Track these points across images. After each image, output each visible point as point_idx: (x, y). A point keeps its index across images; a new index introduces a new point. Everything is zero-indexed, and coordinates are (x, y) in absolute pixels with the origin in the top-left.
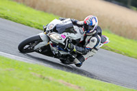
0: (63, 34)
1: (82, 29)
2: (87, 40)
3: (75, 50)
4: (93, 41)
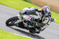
0: (30, 15)
1: (41, 13)
2: (43, 19)
3: (37, 25)
4: (46, 19)
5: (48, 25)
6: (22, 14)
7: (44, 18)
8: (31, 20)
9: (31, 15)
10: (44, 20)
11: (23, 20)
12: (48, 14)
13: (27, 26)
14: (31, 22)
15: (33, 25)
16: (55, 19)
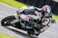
5: (49, 26)
6: (19, 13)
7: (44, 19)
8: (29, 20)
9: (30, 15)
10: (44, 21)
11: (20, 20)
12: (48, 15)
13: (24, 27)
14: (29, 23)
15: (32, 26)
16: (56, 20)
